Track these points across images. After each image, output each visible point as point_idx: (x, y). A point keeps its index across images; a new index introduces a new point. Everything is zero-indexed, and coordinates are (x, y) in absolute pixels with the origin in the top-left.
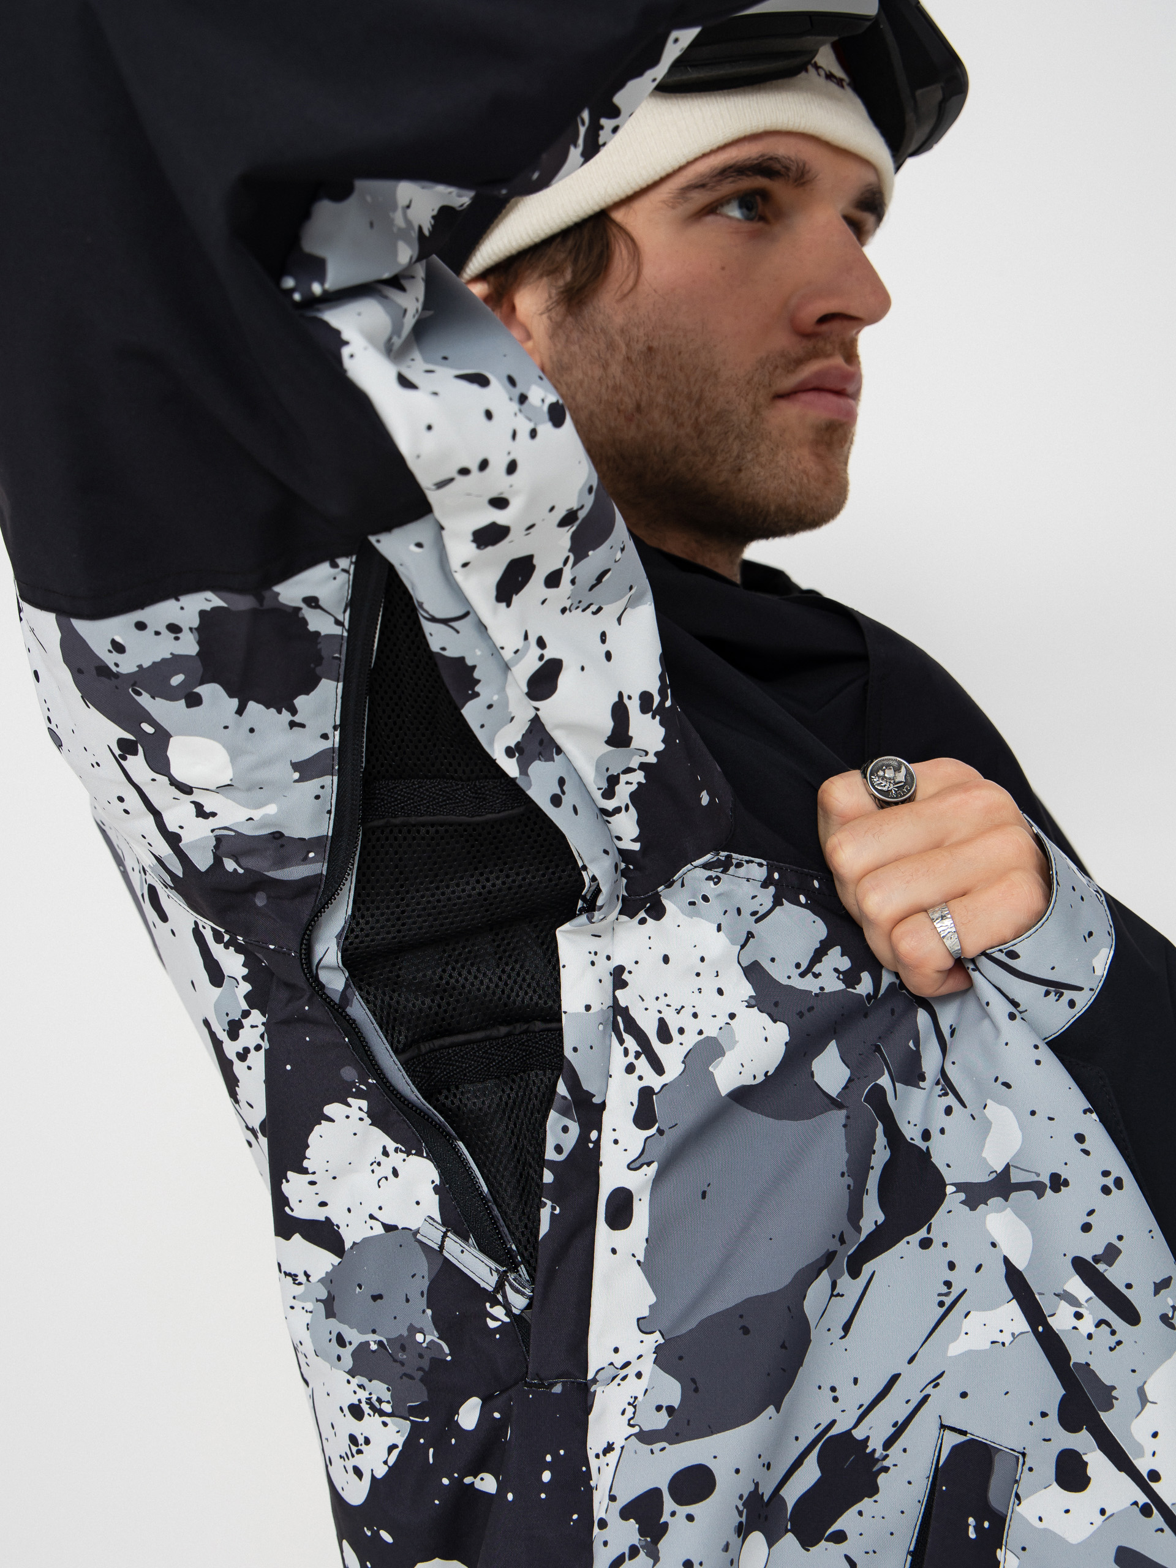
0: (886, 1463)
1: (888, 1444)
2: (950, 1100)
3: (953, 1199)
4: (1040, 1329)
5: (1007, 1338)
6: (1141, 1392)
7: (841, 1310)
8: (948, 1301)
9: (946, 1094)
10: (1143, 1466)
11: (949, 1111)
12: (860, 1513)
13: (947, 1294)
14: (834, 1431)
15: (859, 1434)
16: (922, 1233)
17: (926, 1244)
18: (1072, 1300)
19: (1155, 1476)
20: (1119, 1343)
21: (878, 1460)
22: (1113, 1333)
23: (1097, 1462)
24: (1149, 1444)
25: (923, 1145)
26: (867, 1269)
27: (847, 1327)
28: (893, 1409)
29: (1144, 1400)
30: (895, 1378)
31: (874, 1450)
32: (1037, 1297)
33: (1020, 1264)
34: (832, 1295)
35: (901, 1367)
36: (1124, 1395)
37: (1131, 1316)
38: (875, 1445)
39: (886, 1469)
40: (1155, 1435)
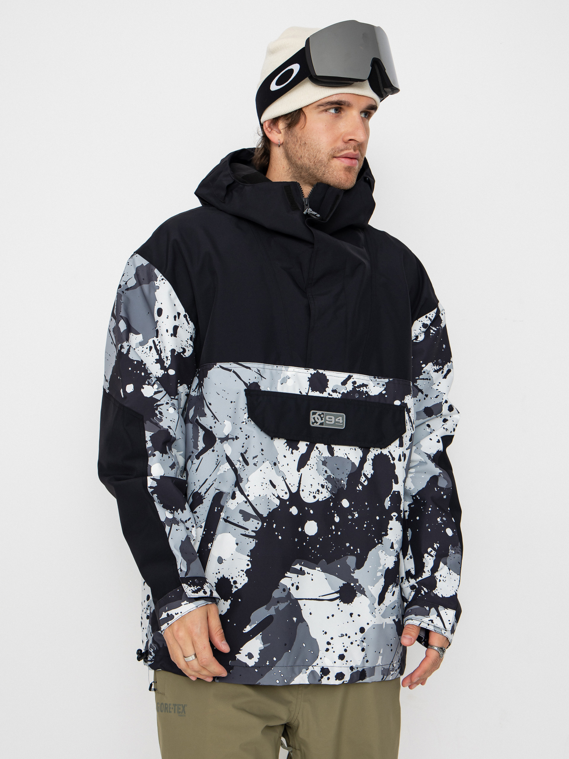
0: (205, 497)
1: (205, 493)
2: (216, 420)
3: (218, 441)
4: (233, 468)
5: (226, 470)
6: (248, 479)
7: (195, 467)
8: (217, 463)
9: (215, 419)
10: (246, 494)
11: (215, 423)
12: (200, 507)
13: (217, 462)
14: (194, 492)
15: (199, 492)
16: (212, 449)
17: (213, 451)
18: (239, 461)
19: (248, 495)
20: (245, 469)
21: (203, 497)
22: (244, 467)
23: (238, 493)
24: (248, 489)
25: (211, 430)
26: (201, 457)
27: (197, 470)
28: (206, 486)
29: (248, 481)
30: (207, 479)
31: (202, 495)
32: (233, 461)
33: (228, 455)
34: (192, 464)
35: (208, 477)
36: (244, 480)
37: (247, 464)
38: (203, 494)
39: (205, 498)
40: (249, 487)
